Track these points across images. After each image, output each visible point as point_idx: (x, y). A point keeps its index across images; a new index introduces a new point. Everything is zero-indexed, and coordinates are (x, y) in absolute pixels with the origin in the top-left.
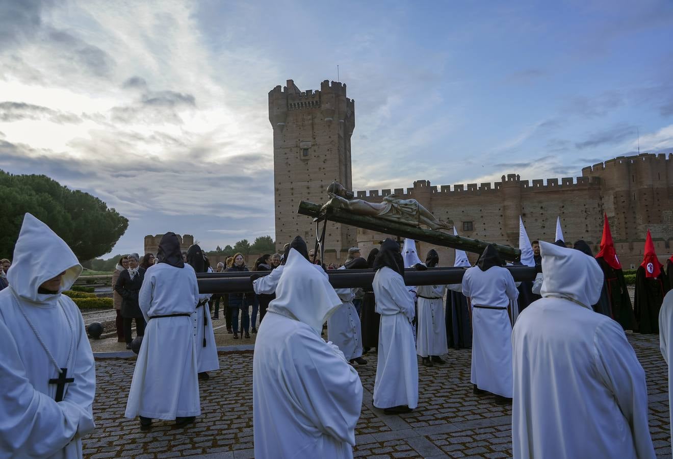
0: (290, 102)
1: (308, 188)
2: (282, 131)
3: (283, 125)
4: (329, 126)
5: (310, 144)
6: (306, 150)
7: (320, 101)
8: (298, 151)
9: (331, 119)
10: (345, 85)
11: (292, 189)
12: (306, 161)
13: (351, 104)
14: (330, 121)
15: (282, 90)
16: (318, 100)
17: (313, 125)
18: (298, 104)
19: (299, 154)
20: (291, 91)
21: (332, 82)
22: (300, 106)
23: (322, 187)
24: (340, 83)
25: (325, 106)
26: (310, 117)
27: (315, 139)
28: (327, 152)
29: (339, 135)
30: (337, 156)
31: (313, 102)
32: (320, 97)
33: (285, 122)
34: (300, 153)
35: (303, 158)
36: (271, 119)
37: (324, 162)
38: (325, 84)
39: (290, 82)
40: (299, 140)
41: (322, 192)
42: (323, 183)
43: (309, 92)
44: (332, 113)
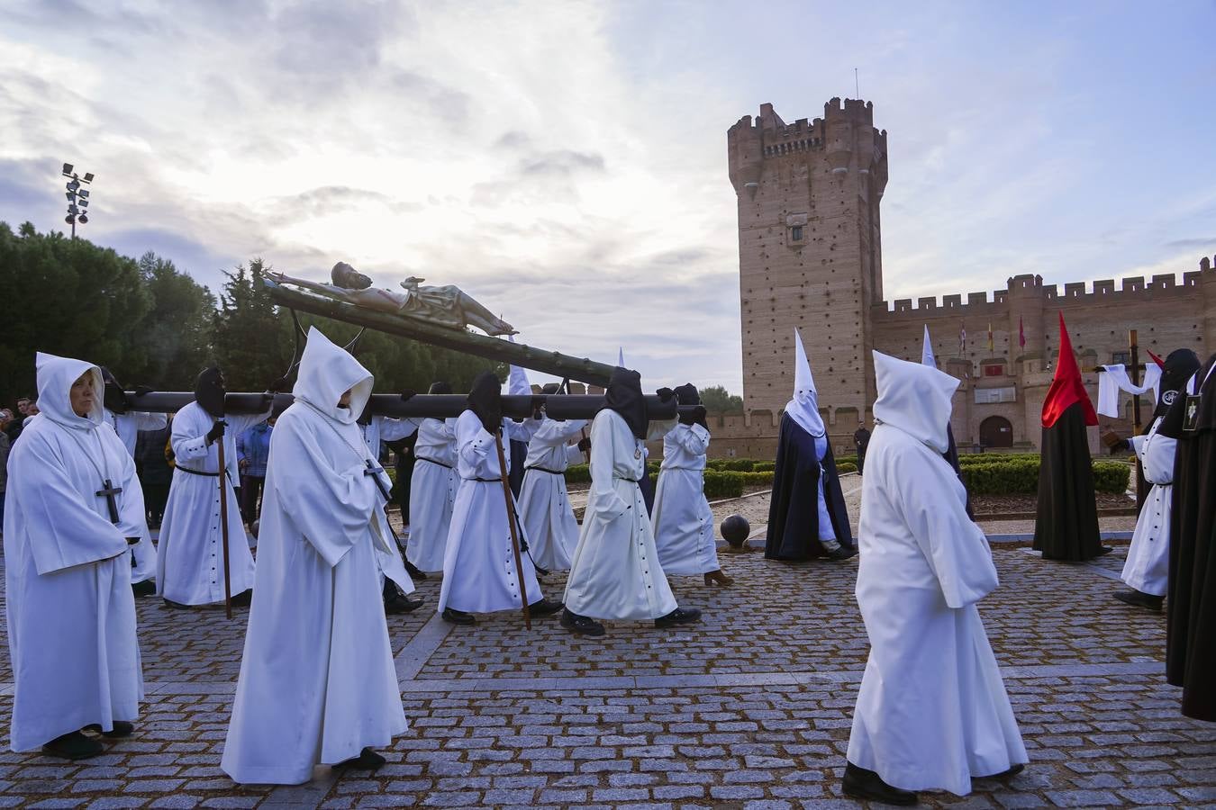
0: (768, 143)
1: (802, 297)
2: (753, 197)
3: (755, 187)
4: (841, 182)
5: (805, 217)
6: (797, 228)
7: (824, 139)
8: (784, 233)
9: (844, 169)
10: (870, 104)
11: (773, 300)
12: (797, 249)
13: (881, 139)
14: (843, 174)
15: (753, 124)
16: (819, 136)
17: (809, 182)
18: (783, 146)
19: (784, 236)
20: (767, 125)
21: (847, 101)
22: (787, 149)
23: (828, 294)
24: (862, 102)
25: (834, 146)
26: (804, 168)
27: (814, 207)
28: (838, 231)
29: (859, 197)
30: (857, 237)
31: (810, 142)
32: (823, 132)
33: (758, 181)
34: (787, 234)
35: (792, 243)
36: (734, 178)
37: (832, 249)
38: (832, 106)
39: (767, 109)
40: (785, 211)
41: (828, 304)
42: (830, 288)
43: (801, 123)
44: (846, 158)
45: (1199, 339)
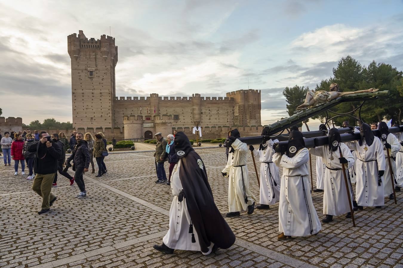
0: (82, 44)
1: (93, 93)
2: (77, 60)
3: (77, 57)
4: (105, 60)
5: (94, 69)
6: (91, 73)
7: (100, 46)
8: (87, 73)
9: (107, 56)
10: (114, 38)
11: (83, 93)
12: (91, 78)
13: (116, 48)
14: (106, 58)
15: (77, 36)
16: (99, 45)
17: (96, 58)
18: (87, 45)
19: (87, 74)
20: (81, 38)
21: (108, 36)
22: (88, 47)
23: (101, 93)
24: (112, 37)
25: (104, 49)
26: (94, 54)
27: (97, 66)
28: (104, 75)
29: (111, 66)
30: (110, 77)
31: (96, 46)
32: (100, 44)
33: (78, 55)
34: (88, 73)
35: (89, 76)
36: (70, 52)
37: (102, 80)
38: (103, 37)
40: (87, 66)
41: (101, 96)
42: (101, 91)
43: (92, 39)
44: (107, 53)
45: (192, 113)
